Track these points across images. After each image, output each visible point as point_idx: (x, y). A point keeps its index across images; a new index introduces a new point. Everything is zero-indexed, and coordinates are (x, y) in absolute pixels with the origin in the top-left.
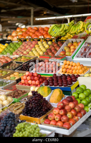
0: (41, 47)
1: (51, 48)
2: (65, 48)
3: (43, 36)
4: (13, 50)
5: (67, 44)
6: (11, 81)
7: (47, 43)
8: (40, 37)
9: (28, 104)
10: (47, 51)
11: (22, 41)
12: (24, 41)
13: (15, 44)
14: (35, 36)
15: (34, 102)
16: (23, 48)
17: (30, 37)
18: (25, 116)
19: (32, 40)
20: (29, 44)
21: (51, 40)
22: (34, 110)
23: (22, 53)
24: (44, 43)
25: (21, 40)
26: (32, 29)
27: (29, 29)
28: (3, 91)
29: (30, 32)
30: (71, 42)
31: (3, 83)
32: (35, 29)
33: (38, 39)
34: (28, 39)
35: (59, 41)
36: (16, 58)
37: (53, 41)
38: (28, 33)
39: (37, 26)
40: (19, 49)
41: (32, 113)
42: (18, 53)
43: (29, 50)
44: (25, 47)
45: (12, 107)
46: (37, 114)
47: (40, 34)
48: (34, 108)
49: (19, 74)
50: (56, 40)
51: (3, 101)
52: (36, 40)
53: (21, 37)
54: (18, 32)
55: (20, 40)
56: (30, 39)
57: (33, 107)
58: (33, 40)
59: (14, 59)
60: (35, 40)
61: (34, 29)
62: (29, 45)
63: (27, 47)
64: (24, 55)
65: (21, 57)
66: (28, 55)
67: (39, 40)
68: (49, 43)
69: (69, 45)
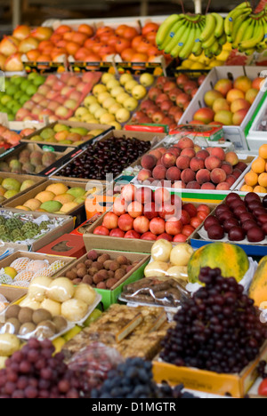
0: (116, 92)
1: (155, 97)
2: (210, 97)
3: (120, 55)
4: (14, 103)
5: (211, 83)
6: (50, 218)
7: (136, 79)
8: (109, 59)
9: (188, 319)
10: (142, 107)
11: (38, 71)
12: (47, 71)
13: (17, 82)
14: (87, 55)
15: (216, 314)
16: (51, 95)
17: (71, 59)
18: (178, 365)
19: (77, 69)
20: (71, 82)
21: (150, 70)
22: (219, 343)
23: (52, 113)
24: (126, 78)
25: (36, 68)
26: (70, 30)
27: (62, 30)
28: (32, 258)
29: (68, 41)
30: (226, 76)
31: (22, 224)
32: (84, 30)
33: (102, 65)
34: (62, 64)
35: (178, 72)
36: (37, 133)
37: (158, 72)
38: (61, 44)
39: (90, 22)
40: (36, 99)
41: (206, 353)
42: (35, 112)
43: (75, 102)
44: (58, 91)
45: (108, 329)
46: (232, 360)
47: (104, 49)
48: (216, 335)
49: (70, 191)
50: (168, 69)
51: (61, 303)
52: (92, 68)
53: (37, 58)
54: (20, 41)
55: (32, 68)
56: (72, 63)
57: (213, 331)
58: (83, 68)
59: (27, 134)
60: (88, 68)
61: (79, 32)
62: (72, 86)
63: (64, 92)
64: (59, 121)
65: (52, 126)
66: (72, 120)
67: (105, 69)
68: (145, 78)
69: (221, 86)
